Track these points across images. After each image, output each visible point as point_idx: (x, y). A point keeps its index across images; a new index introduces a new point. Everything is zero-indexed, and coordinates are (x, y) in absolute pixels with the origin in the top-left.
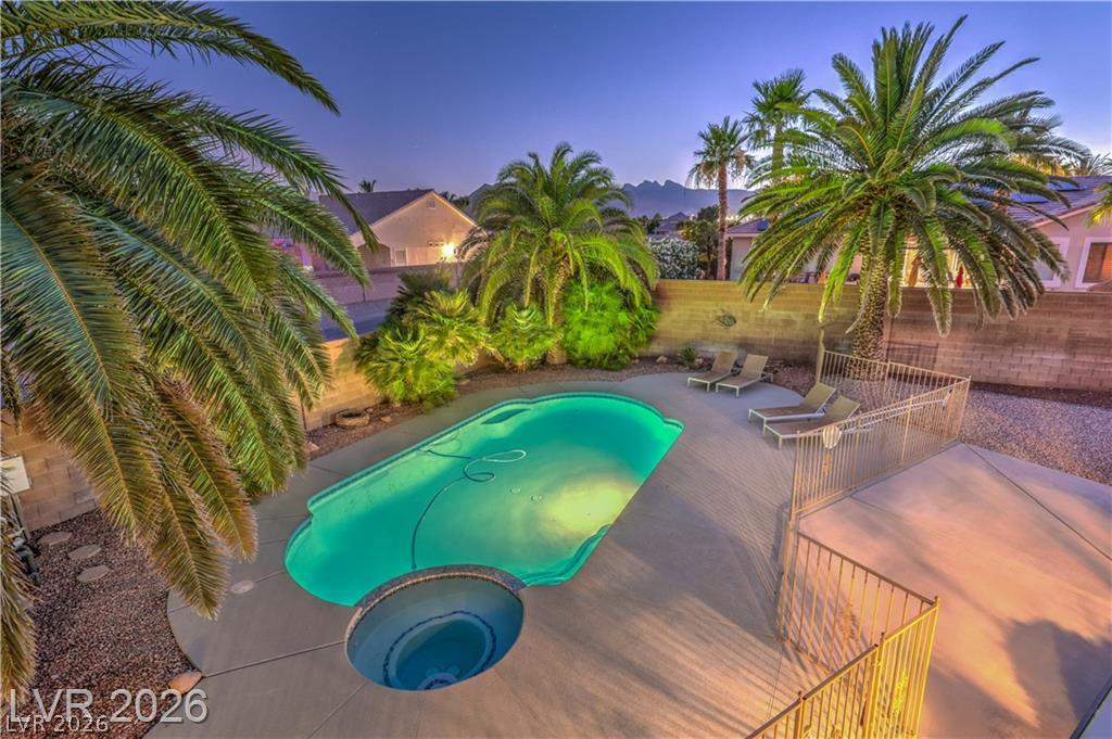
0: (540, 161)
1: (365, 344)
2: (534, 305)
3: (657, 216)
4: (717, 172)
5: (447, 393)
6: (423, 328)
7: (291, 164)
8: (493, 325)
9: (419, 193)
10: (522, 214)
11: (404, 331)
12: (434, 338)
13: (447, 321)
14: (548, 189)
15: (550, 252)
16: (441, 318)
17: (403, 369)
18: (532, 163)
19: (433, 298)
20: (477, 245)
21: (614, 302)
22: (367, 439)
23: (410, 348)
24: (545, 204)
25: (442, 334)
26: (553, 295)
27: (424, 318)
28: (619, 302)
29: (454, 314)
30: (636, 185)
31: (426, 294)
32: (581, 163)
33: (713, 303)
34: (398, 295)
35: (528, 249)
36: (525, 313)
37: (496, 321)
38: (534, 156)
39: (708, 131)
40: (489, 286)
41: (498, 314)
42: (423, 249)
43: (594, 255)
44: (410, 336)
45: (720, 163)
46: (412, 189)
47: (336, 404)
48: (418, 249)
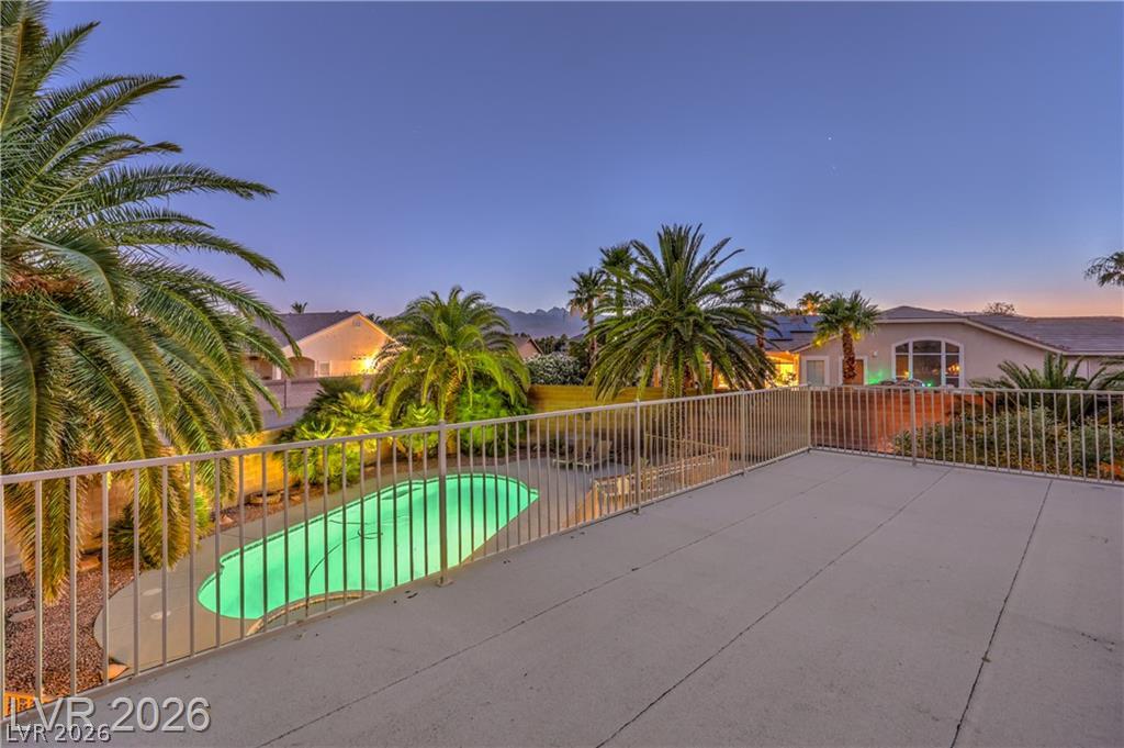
0: (440, 296)
1: (283, 435)
2: (431, 405)
3: (564, 336)
4: (586, 305)
5: (352, 476)
6: (334, 421)
7: (252, 309)
8: (396, 422)
9: (347, 315)
10: (424, 334)
11: (318, 423)
12: (343, 429)
13: (356, 416)
14: (445, 317)
15: (446, 365)
16: (351, 414)
17: (314, 454)
18: (433, 297)
19: (345, 398)
20: (389, 358)
21: (495, 402)
22: (277, 514)
23: (322, 437)
24: (442, 328)
25: (350, 426)
26: (446, 396)
27: (336, 413)
28: (500, 401)
29: (362, 410)
30: (547, 311)
31: (340, 395)
32: (472, 298)
33: (575, 402)
34: (318, 396)
35: (428, 361)
36: (422, 411)
37: (399, 418)
38: (435, 294)
39: (578, 277)
40: (394, 389)
41: (401, 412)
42: (347, 362)
43: (480, 366)
44: (322, 427)
45: (587, 300)
46: (341, 311)
47: (252, 486)
48: (342, 362)
